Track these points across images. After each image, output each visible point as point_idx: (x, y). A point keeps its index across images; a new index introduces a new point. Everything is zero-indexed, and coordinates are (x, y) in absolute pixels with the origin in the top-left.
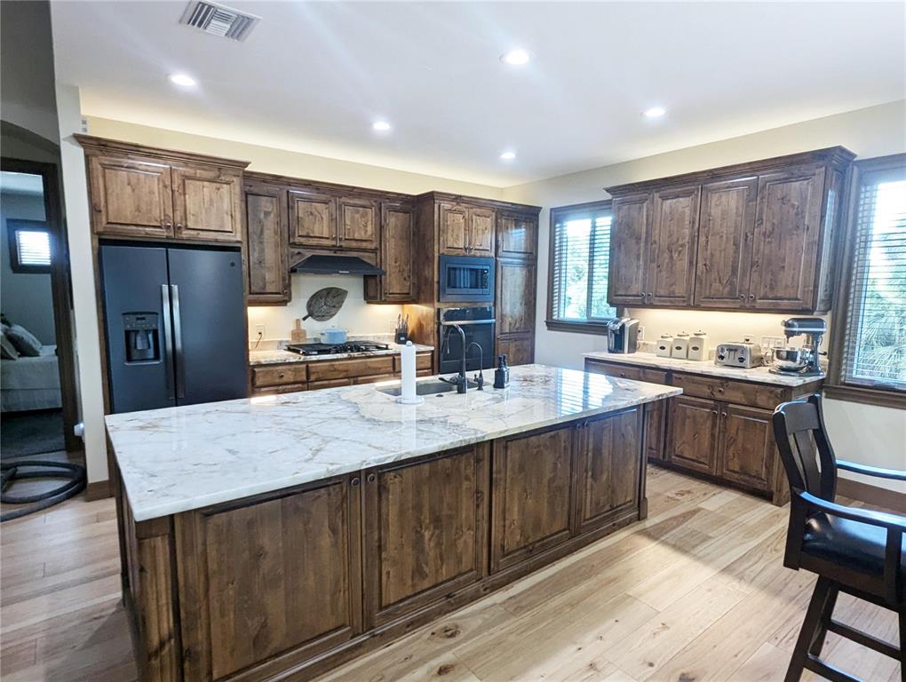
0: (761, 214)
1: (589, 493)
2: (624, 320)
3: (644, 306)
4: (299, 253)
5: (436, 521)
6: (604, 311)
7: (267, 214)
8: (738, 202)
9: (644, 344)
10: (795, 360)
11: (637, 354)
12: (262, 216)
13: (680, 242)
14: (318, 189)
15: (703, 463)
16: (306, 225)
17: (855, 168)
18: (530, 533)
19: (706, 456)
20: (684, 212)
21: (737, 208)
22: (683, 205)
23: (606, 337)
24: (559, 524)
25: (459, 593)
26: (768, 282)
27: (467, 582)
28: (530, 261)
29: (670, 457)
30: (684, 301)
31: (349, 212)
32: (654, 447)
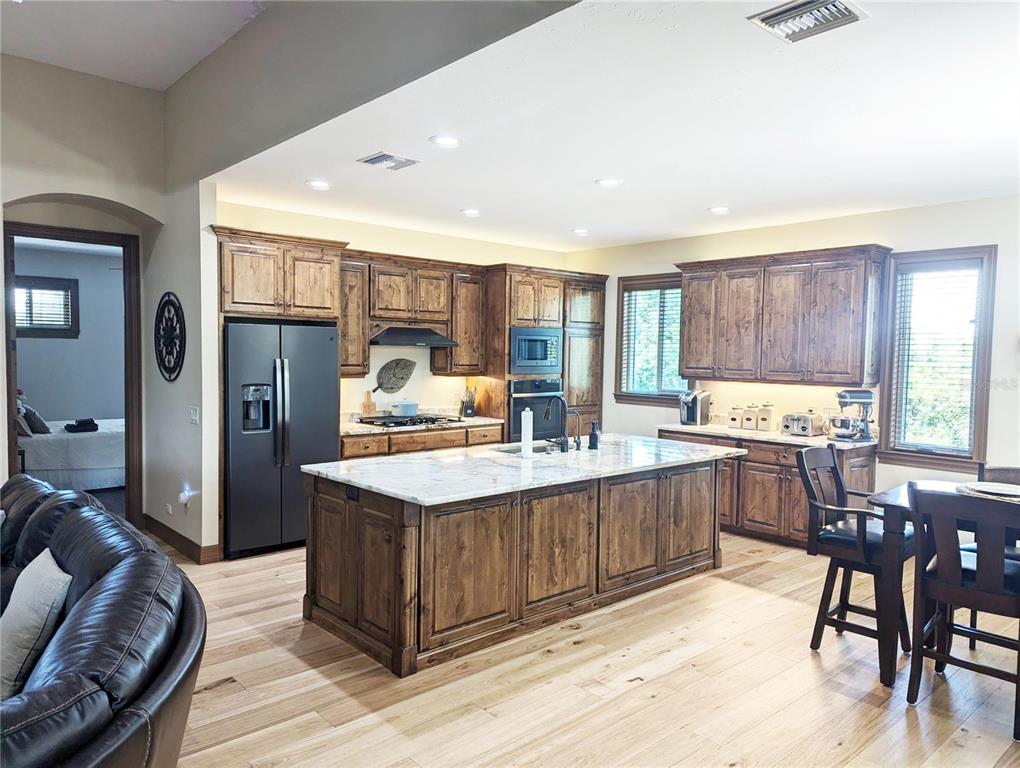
0: (815, 296)
1: (672, 536)
2: (696, 393)
3: (715, 378)
4: (377, 325)
5: (563, 542)
6: (676, 384)
7: (351, 288)
8: (795, 284)
9: (716, 416)
10: (848, 428)
11: (708, 426)
12: (347, 290)
13: (747, 319)
14: (396, 263)
15: (771, 525)
16: (386, 298)
17: (892, 261)
18: (627, 562)
19: (775, 519)
20: (749, 292)
21: (795, 291)
22: (749, 284)
23: (678, 410)
24: (649, 560)
25: (577, 604)
26: (823, 357)
27: (582, 597)
28: (597, 331)
29: (743, 521)
30: (752, 375)
31: (423, 284)
32: (727, 514)
